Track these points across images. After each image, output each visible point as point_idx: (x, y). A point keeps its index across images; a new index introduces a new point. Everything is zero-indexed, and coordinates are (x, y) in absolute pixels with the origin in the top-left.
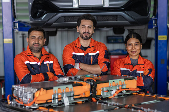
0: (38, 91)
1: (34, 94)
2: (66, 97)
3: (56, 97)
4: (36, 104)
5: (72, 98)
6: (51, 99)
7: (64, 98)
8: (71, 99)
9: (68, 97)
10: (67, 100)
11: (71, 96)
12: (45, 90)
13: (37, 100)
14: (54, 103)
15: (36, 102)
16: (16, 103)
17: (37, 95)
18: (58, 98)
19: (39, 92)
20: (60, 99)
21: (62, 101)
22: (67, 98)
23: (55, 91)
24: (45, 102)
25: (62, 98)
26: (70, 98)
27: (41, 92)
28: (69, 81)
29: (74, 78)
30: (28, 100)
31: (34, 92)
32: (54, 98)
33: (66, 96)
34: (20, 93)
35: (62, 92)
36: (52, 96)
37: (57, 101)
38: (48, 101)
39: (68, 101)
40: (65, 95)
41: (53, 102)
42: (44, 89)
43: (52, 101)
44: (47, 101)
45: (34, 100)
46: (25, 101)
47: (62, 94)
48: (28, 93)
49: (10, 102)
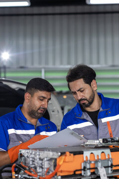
0: (61, 155)
1: (56, 159)
2: (101, 168)
3: (88, 166)
4: (59, 176)
5: (110, 168)
6: (81, 170)
7: (99, 168)
8: (108, 170)
9: (105, 167)
10: (103, 172)
11: (108, 167)
12: (72, 155)
13: (60, 170)
14: (85, 175)
15: (58, 174)
16: (26, 176)
17: (60, 162)
18: (90, 169)
19: (63, 157)
20: (92, 171)
21: (96, 173)
22: (104, 169)
23: (87, 157)
24: (72, 173)
25: (97, 168)
26: (107, 168)
27: (67, 157)
28: (104, 144)
29: (110, 140)
30: (46, 170)
31: (56, 157)
32: (85, 167)
33: (102, 166)
34: (32, 161)
35: (96, 158)
36: (82, 164)
37: (89, 173)
38: (77, 173)
39: (105, 173)
40: (100, 164)
41: (83, 174)
42: (70, 152)
43: (83, 172)
44: (75, 172)
45: (56, 170)
46: (39, 172)
47: (96, 162)
48: (45, 159)
49: (17, 175)
